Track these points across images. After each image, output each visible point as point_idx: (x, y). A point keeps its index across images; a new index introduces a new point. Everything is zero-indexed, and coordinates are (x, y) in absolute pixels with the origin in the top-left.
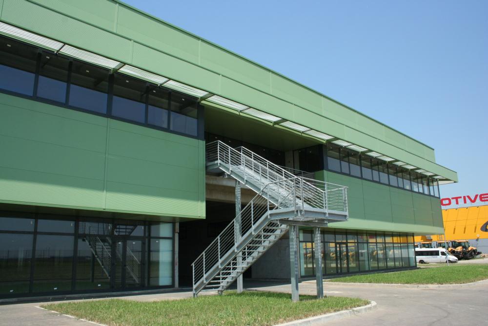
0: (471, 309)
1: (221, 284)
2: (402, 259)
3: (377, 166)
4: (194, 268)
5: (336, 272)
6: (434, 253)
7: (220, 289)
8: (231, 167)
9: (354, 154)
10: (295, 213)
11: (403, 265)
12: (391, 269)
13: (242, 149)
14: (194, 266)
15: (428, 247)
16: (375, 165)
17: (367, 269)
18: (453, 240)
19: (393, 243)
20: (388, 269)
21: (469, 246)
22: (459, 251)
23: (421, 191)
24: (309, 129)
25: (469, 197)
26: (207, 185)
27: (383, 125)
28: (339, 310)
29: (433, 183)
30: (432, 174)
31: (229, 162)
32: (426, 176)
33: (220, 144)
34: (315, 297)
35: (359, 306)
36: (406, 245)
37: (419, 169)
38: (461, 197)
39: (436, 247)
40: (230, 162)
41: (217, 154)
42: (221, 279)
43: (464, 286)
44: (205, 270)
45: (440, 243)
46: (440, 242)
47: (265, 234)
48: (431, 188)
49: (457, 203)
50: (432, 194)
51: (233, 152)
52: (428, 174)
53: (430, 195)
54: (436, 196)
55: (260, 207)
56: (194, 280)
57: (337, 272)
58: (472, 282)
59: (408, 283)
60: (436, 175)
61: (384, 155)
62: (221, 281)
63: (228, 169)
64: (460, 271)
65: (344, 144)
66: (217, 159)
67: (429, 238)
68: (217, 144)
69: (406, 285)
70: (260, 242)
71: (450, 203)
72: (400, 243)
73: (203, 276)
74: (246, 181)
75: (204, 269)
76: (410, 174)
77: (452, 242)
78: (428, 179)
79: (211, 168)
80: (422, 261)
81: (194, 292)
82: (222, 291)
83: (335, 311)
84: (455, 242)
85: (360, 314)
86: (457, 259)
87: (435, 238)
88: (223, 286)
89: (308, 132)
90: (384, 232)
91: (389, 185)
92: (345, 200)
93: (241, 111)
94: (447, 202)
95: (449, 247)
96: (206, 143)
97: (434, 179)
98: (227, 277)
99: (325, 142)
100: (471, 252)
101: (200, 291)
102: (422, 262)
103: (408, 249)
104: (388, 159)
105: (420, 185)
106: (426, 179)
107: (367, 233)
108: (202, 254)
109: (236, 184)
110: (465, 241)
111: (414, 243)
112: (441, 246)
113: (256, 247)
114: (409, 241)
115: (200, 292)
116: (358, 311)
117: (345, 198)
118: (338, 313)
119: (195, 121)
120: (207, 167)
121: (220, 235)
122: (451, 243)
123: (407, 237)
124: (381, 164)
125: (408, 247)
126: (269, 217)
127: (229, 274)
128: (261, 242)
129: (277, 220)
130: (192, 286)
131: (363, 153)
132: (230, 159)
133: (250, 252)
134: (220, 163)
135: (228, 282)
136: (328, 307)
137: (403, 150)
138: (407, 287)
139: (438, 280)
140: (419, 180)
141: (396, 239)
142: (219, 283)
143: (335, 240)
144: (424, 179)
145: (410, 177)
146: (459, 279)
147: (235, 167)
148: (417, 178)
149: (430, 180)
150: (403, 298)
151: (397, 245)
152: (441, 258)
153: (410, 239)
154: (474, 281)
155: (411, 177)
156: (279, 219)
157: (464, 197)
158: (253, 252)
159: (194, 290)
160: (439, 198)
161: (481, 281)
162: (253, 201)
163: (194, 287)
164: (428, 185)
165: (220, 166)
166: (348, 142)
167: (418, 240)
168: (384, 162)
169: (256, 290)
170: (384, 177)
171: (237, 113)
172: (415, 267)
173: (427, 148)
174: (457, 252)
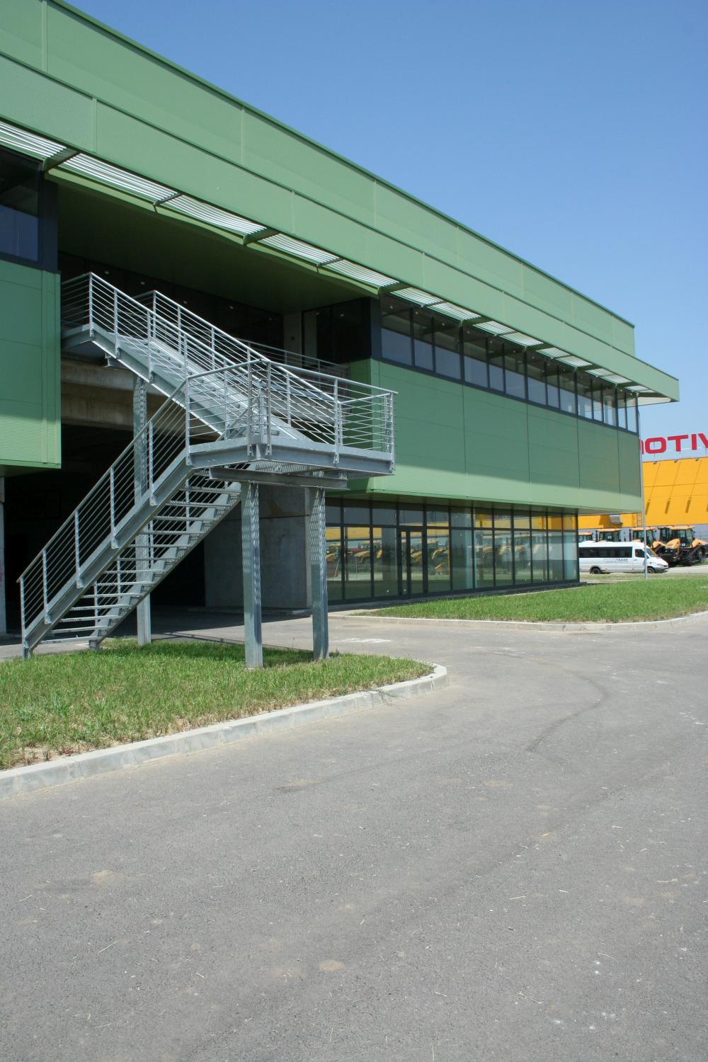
0: (659, 682)
1: (97, 626)
2: (547, 564)
3: (501, 358)
4: (22, 589)
5: (396, 593)
6: (623, 552)
7: (94, 636)
8: (120, 340)
9: (449, 324)
10: (249, 452)
11: (551, 577)
12: (520, 586)
13: (155, 297)
14: (22, 582)
15: (612, 540)
16: (496, 355)
17: (469, 585)
18: (663, 525)
19: (531, 530)
20: (515, 586)
21: (694, 539)
22: (672, 547)
23: (598, 417)
24: (335, 257)
25: (702, 436)
26: (64, 384)
27: (520, 261)
28: (345, 693)
29: (625, 401)
30: (625, 381)
31: (113, 327)
32: (611, 385)
33: (94, 283)
34: (307, 656)
35: (400, 680)
36: (560, 534)
37: (595, 366)
38: (686, 437)
39: (628, 538)
40: (116, 326)
41: (88, 307)
42: (96, 612)
43: (662, 626)
44: (48, 593)
45: (637, 532)
46: (636, 529)
47: (195, 504)
48: (621, 411)
49: (678, 449)
50: (622, 424)
51: (124, 304)
52: (617, 380)
53: (617, 427)
54: (629, 429)
55: (169, 437)
56: (23, 616)
57: (400, 593)
58: (681, 615)
59: (543, 619)
60: (634, 384)
61: (517, 331)
62: (96, 617)
63: (111, 345)
64: (663, 591)
65: (423, 299)
66: (87, 321)
67: (617, 521)
68: (88, 283)
69: (539, 623)
70: (181, 526)
71: (663, 449)
72: (547, 531)
73: (42, 607)
74: (153, 374)
75: (45, 590)
76: (575, 379)
77: (661, 529)
78: (616, 393)
79: (74, 343)
80: (597, 568)
81: (24, 645)
82: (98, 642)
83: (333, 695)
84: (667, 530)
85: (394, 701)
86: (666, 564)
87: (627, 522)
88: (100, 631)
89: (332, 266)
90: (513, 505)
91: (526, 401)
92: (389, 425)
93: (159, 204)
94: (658, 445)
95: (654, 540)
96: (62, 280)
97: (629, 391)
98: (109, 610)
99: (376, 292)
100: (697, 551)
101: (39, 643)
102: (595, 570)
103: (563, 542)
104: (527, 342)
105: (597, 405)
106: (612, 391)
107: (472, 509)
108: (39, 555)
109: (135, 383)
110: (686, 528)
111: (577, 531)
112: (637, 538)
113: (173, 536)
114: (567, 527)
115: (39, 646)
116: (392, 694)
117: (389, 419)
118: (340, 699)
119: (33, 221)
120: (64, 341)
121: (78, 507)
122: (659, 531)
123: (562, 517)
124: (510, 353)
125: (562, 540)
126: (188, 462)
127: (114, 600)
128: (185, 524)
129: (207, 470)
130: (20, 632)
131: (468, 324)
132: (116, 320)
133: (161, 549)
134: (95, 332)
135: (110, 621)
136: (321, 686)
137: (562, 321)
138: (541, 628)
139: (610, 611)
140: (597, 394)
141: (537, 522)
142: (92, 623)
143: (398, 523)
144: (607, 390)
145: (576, 386)
146: (654, 611)
147: (128, 339)
148: (592, 389)
149: (619, 394)
150: (518, 657)
151: (540, 535)
152: (634, 562)
153: (569, 522)
154: (686, 614)
155: (579, 385)
156: (212, 466)
157: (694, 437)
158: (167, 549)
159: (24, 641)
160: (637, 434)
161: (700, 614)
162: (154, 422)
163: (25, 633)
164: (615, 406)
165: (94, 339)
166: (433, 295)
167: (588, 524)
168: (518, 348)
169: (193, 637)
170: (515, 382)
171: (150, 207)
172: (576, 582)
173: (617, 321)
174: (669, 550)
